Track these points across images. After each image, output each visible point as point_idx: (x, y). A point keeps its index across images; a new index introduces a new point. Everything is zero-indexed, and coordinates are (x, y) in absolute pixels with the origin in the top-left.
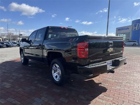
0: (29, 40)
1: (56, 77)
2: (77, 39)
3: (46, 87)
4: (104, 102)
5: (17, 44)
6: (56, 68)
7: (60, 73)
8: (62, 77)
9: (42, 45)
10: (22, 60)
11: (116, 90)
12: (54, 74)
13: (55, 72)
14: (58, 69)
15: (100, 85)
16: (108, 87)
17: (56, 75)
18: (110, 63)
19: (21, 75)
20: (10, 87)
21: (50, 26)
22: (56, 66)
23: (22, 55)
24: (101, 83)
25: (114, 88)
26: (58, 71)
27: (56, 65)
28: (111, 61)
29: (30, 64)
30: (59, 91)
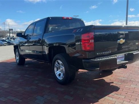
0: (26, 35)
1: (60, 75)
2: (82, 30)
3: (48, 86)
4: (114, 99)
5: (7, 42)
6: (59, 65)
7: (64, 70)
8: (66, 74)
9: (42, 39)
10: (18, 59)
11: (130, 89)
12: (57, 72)
13: (58, 70)
14: (61, 66)
15: (111, 84)
16: (121, 86)
17: (60, 72)
18: (122, 57)
19: (18, 76)
20: (8, 87)
21: (51, 17)
22: (58, 63)
23: (17, 53)
24: (113, 83)
25: (128, 87)
26: (61, 69)
27: (59, 61)
28: (123, 55)
29: (27, 64)
30: (63, 90)
